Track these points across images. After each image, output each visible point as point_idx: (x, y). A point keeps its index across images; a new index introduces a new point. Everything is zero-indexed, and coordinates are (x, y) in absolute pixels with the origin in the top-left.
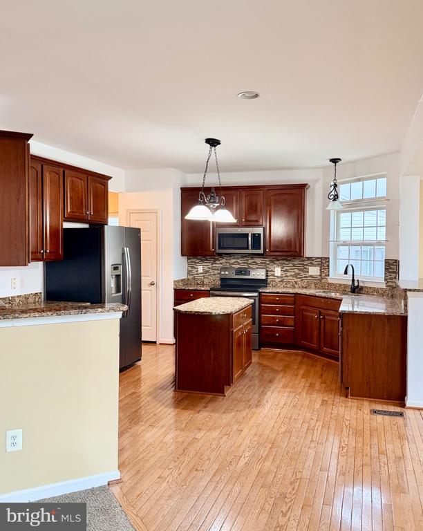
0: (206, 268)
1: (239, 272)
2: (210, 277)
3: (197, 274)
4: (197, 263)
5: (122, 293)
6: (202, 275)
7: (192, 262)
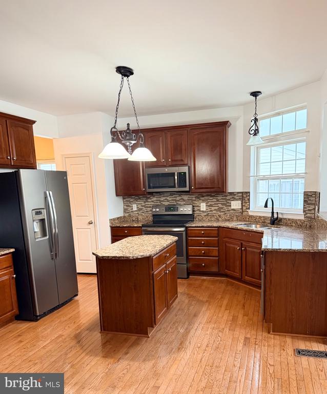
0: (140, 206)
1: (168, 208)
2: (143, 214)
3: (132, 212)
4: (132, 202)
5: (48, 237)
6: (136, 212)
7: (127, 201)
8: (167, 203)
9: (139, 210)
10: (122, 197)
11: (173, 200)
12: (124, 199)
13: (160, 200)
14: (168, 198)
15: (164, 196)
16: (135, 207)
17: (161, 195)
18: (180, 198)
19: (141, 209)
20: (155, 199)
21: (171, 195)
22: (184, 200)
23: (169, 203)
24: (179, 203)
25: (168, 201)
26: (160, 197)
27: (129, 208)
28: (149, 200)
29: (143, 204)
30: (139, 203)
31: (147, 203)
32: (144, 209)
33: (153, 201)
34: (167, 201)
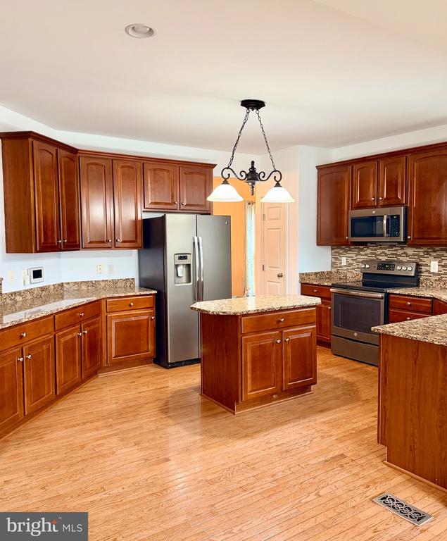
0: (350, 260)
1: (383, 265)
2: (353, 271)
3: (341, 267)
4: (341, 254)
5: (191, 283)
6: (345, 268)
7: (336, 252)
8: (384, 258)
9: (350, 265)
10: (330, 247)
11: (392, 254)
12: (332, 249)
13: (375, 254)
14: (386, 251)
15: (381, 249)
16: (344, 261)
17: (377, 246)
18: (402, 251)
19: (352, 264)
20: (369, 251)
21: (391, 247)
22: (407, 255)
23: (386, 258)
24: (401, 258)
25: (386, 255)
26: (376, 250)
27: (338, 262)
28: (363, 253)
29: (355, 258)
30: (349, 255)
31: (359, 257)
32: (355, 264)
33: (366, 255)
34: (384, 255)
